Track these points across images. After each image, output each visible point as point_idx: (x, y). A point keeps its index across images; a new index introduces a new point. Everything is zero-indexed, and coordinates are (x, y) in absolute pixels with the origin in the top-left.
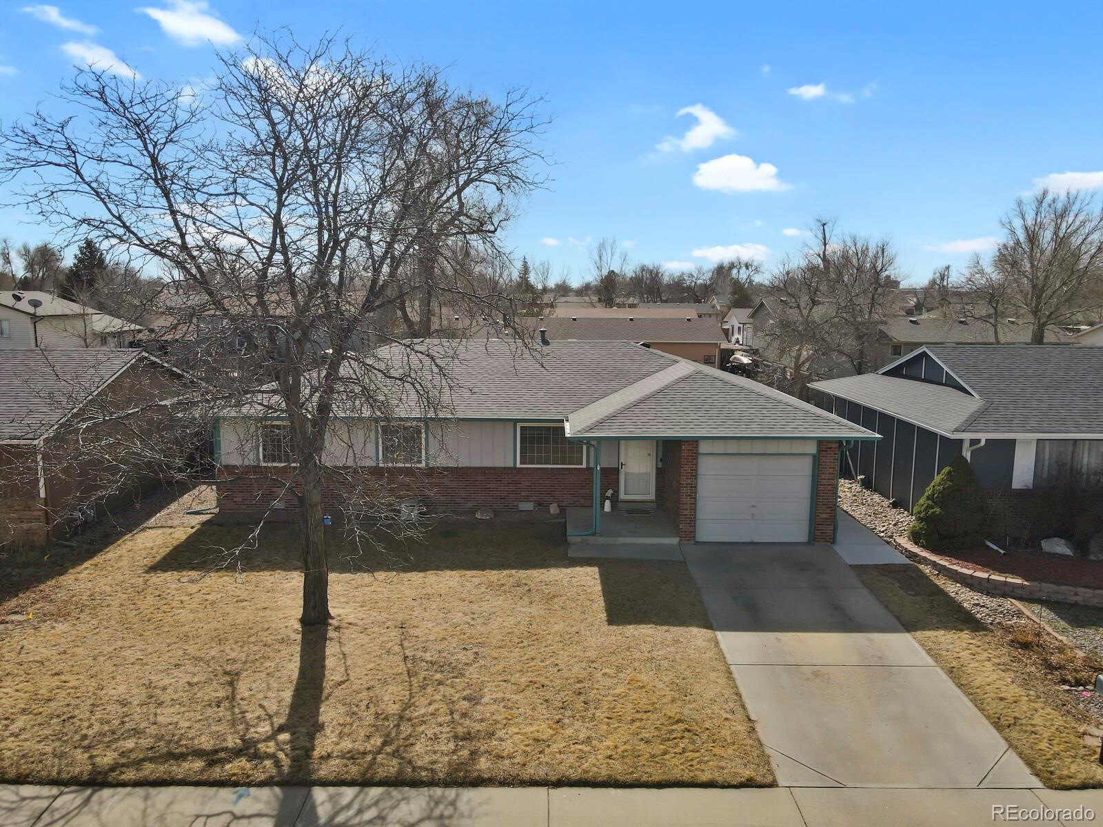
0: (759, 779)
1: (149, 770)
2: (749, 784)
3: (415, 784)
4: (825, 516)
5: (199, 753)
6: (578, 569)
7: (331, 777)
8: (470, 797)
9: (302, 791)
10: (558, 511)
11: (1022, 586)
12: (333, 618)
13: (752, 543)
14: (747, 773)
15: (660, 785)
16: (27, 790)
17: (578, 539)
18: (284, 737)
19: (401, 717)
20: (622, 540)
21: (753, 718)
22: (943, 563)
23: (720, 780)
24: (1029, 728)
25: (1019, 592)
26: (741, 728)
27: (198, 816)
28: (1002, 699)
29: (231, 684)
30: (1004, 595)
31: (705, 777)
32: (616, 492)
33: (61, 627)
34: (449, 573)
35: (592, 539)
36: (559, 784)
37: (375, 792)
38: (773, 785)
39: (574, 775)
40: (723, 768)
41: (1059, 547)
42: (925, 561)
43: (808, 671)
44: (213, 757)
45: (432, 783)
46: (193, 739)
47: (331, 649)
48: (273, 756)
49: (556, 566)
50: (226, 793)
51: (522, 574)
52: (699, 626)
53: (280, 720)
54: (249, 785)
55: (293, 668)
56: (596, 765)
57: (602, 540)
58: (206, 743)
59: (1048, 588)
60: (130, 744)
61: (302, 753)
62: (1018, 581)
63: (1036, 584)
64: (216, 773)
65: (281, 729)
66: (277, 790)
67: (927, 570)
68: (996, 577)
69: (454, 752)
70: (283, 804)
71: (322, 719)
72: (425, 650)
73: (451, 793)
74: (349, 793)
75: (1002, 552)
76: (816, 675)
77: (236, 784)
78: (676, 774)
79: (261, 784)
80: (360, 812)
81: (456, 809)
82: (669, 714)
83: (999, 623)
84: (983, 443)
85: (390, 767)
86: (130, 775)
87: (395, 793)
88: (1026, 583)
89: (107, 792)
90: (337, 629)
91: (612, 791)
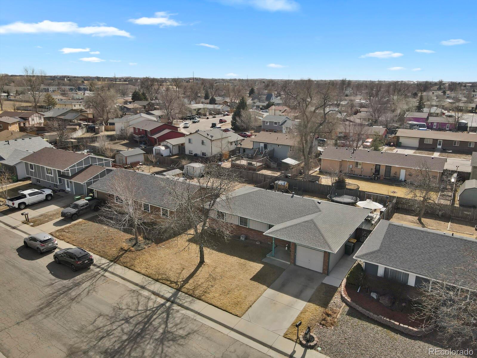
0: (239, 316)
1: (164, 281)
2: (237, 315)
3: (192, 296)
4: (325, 268)
5: (170, 281)
6: (260, 264)
7: (183, 291)
8: (198, 301)
9: (178, 292)
11: (349, 302)
12: (204, 262)
13: (308, 269)
14: (237, 314)
15: (224, 310)
16: (150, 279)
17: (268, 256)
18: (182, 282)
19: (199, 285)
20: (277, 259)
21: (252, 306)
22: (343, 290)
23: (233, 313)
25: (348, 303)
26: (247, 307)
27: (164, 290)
29: (182, 270)
30: (343, 303)
31: (231, 312)
32: (289, 245)
33: (168, 251)
34: (235, 257)
35: (271, 257)
36: (210, 304)
37: (187, 295)
39: (214, 304)
40: (235, 311)
41: (374, 295)
42: (341, 288)
43: (274, 302)
44: (172, 282)
45: (194, 297)
46: (171, 278)
47: (200, 269)
48: (179, 285)
49: (257, 262)
50: (170, 288)
51: (248, 262)
52: (266, 286)
53: (184, 279)
55: (193, 270)
56: (218, 304)
57: (273, 258)
58: (172, 280)
59: (354, 305)
60: (164, 276)
61: (182, 286)
62: (349, 300)
63: (352, 302)
64: (170, 285)
65: (183, 281)
66: (176, 290)
67: (338, 290)
68: (346, 297)
69: (201, 293)
70: (175, 292)
71: (189, 281)
72: (214, 274)
73: (196, 299)
74: (184, 294)
75: (358, 292)
76: (274, 303)
77: (172, 287)
78: (228, 309)
79: (175, 289)
80: (183, 297)
81: (194, 302)
82: (238, 300)
83: (331, 308)
85: (191, 292)
86: (161, 281)
87: (189, 296)
89: (158, 282)
90: (204, 265)
91: (217, 308)
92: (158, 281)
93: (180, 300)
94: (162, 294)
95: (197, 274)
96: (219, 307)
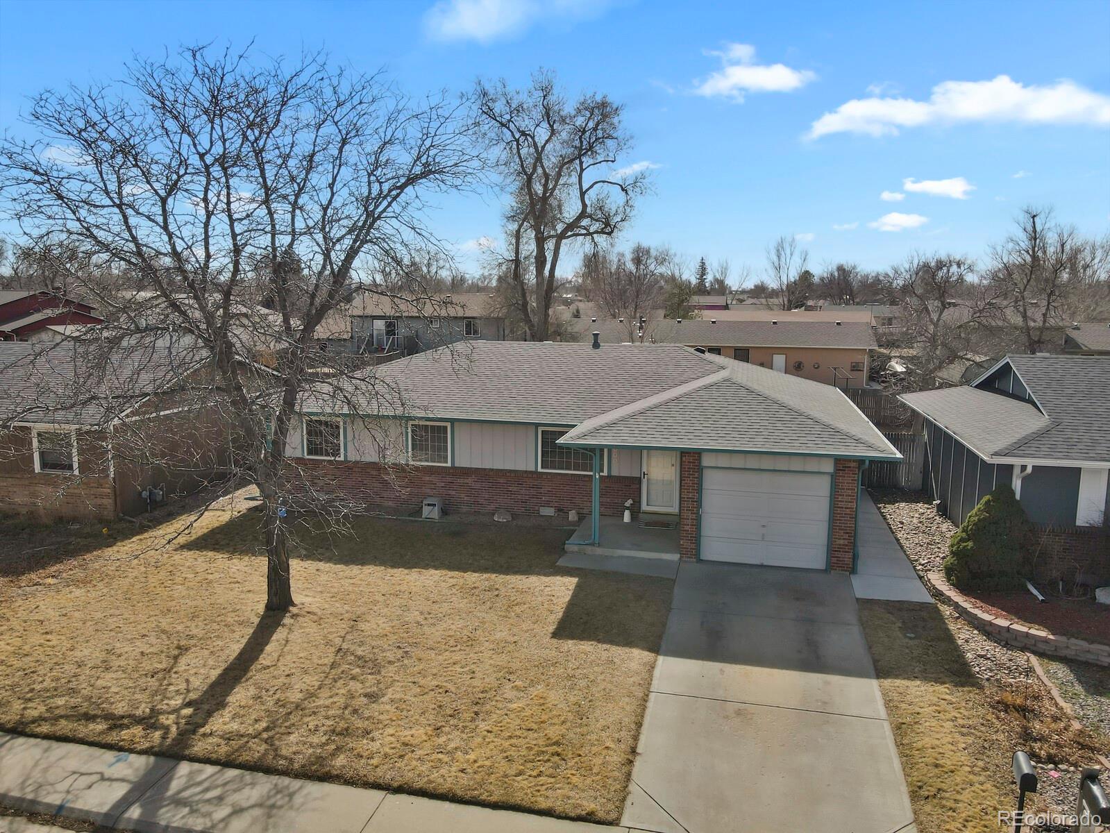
0: (601, 815)
1: (64, 727)
2: (587, 817)
3: (269, 771)
4: (842, 542)
5: (108, 717)
6: (558, 578)
7: (200, 755)
8: (314, 789)
9: (171, 763)
10: (576, 519)
11: (1045, 640)
12: (294, 605)
13: (762, 566)
14: (590, 806)
15: (495, 806)
17: (576, 548)
18: (188, 711)
19: (297, 707)
20: (620, 552)
21: (638, 750)
22: (967, 605)
23: (559, 809)
24: (950, 804)
25: (1042, 647)
26: (616, 758)
27: (74, 773)
28: (937, 766)
29: (176, 658)
30: (1023, 649)
31: (543, 804)
32: (637, 502)
33: (77, 592)
34: (432, 571)
35: (589, 549)
36: (399, 790)
37: (232, 773)
38: (614, 823)
39: (420, 783)
40: (569, 798)
42: (948, 601)
43: (731, 708)
44: (116, 722)
45: (284, 773)
46: (112, 703)
47: (279, 635)
48: (167, 729)
49: (538, 574)
50: (110, 756)
51: (498, 579)
52: (643, 649)
53: (193, 696)
54: (131, 751)
55: (235, 649)
56: (446, 777)
57: (599, 551)
58: (120, 708)
59: (1077, 646)
60: (60, 702)
61: (191, 728)
62: (1043, 633)
63: (1064, 639)
64: (113, 737)
65: (189, 704)
66: (152, 759)
67: (946, 611)
68: (1020, 627)
69: (323, 745)
70: (149, 772)
71: (230, 699)
72: (362, 644)
73: (297, 784)
74: (210, 770)
75: (1041, 598)
76: (739, 713)
77: (121, 749)
78: (518, 798)
79: (144, 753)
80: (207, 790)
81: (290, 800)
82: (550, 735)
83: (997, 680)
84: (1029, 470)
85: (257, 749)
86: (45, 728)
87: (248, 776)
88: (1051, 637)
89: (21, 740)
90: (294, 616)
91: (447, 805)
92: (23, 734)
93: (192, 812)
94: (54, 799)
95: (264, 660)
96: (459, 793)
